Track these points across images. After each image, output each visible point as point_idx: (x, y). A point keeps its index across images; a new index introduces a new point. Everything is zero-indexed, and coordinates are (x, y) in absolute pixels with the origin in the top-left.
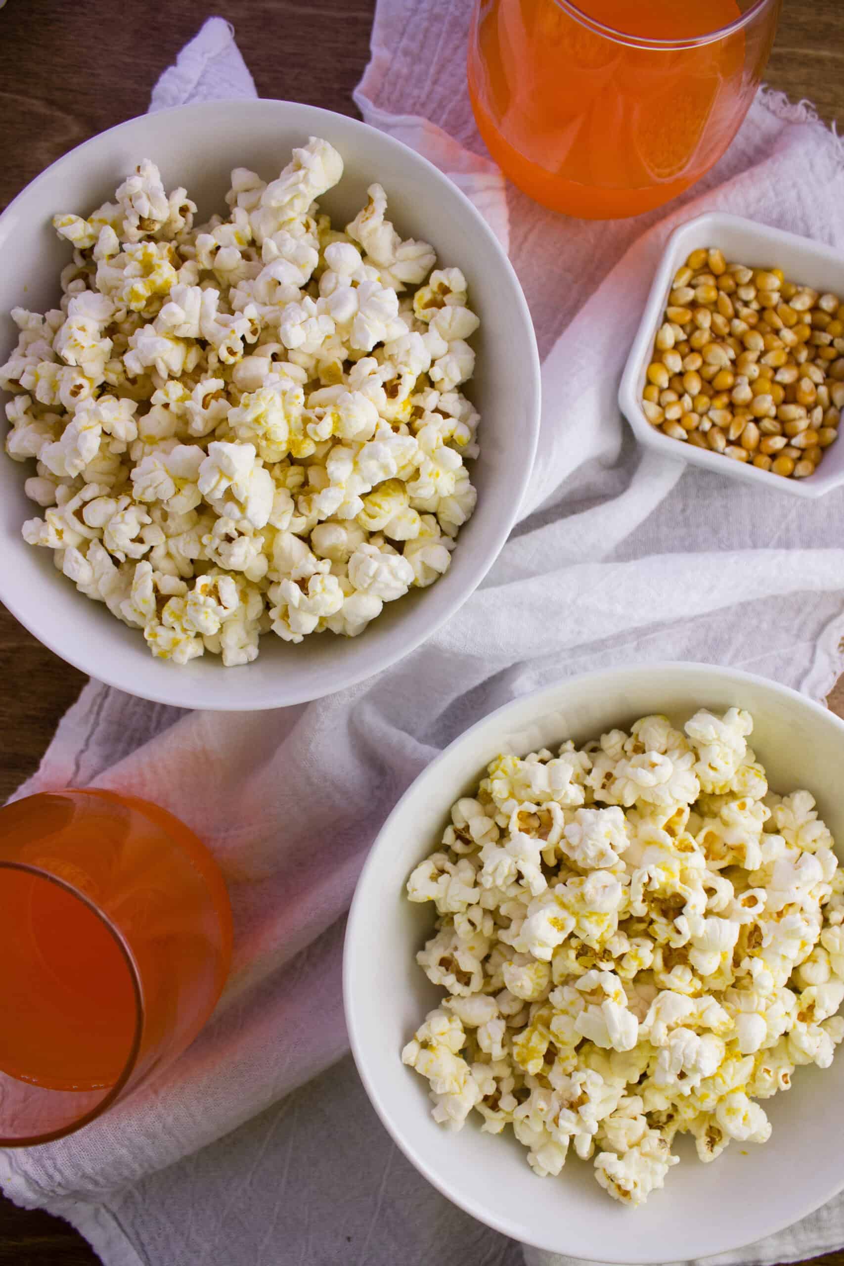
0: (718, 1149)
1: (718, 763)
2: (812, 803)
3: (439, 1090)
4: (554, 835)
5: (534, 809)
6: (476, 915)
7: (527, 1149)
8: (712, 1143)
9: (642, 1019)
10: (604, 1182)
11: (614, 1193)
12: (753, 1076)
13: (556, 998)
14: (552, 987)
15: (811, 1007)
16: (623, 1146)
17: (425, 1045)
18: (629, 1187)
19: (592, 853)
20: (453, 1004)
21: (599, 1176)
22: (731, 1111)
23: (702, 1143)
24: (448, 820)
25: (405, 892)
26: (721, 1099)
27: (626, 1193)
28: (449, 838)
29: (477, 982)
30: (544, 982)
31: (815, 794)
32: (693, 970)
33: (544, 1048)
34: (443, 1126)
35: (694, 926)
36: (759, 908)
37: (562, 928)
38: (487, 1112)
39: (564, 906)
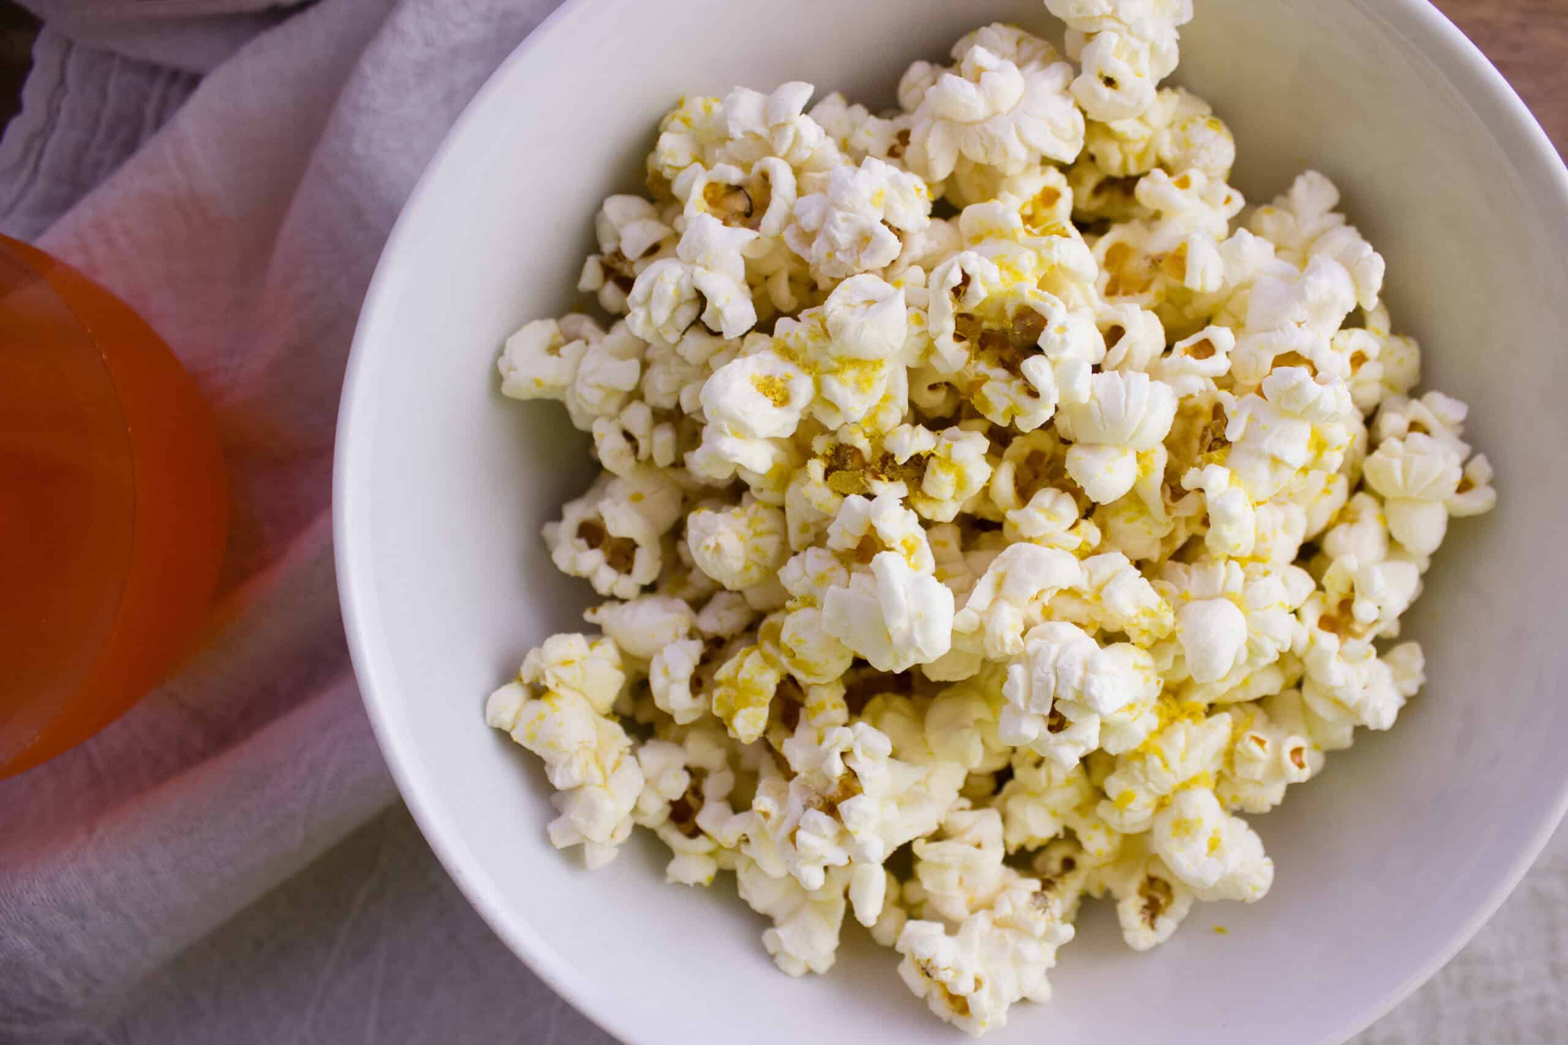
0: (1167, 924)
1: (1119, 68)
2: (1330, 195)
3: (558, 780)
4: (772, 219)
5: (735, 176)
6: (637, 418)
7: (765, 921)
8: (1153, 910)
9: (962, 595)
10: (917, 984)
11: (940, 1007)
12: (1230, 756)
13: (792, 575)
14: (786, 552)
15: (1346, 605)
16: (956, 905)
17: (538, 692)
18: (964, 987)
19: (843, 236)
20: (603, 615)
21: (907, 972)
22: (1184, 827)
23: (1131, 910)
24: (590, 244)
25: (497, 379)
26: (1162, 804)
27: (960, 1004)
28: (591, 276)
29: (646, 566)
30: (771, 544)
31: (1338, 180)
32: (1077, 494)
33: (769, 681)
34: (574, 855)
35: (1065, 379)
36: (1219, 364)
37: (784, 400)
38: (675, 838)
39: (788, 354)
